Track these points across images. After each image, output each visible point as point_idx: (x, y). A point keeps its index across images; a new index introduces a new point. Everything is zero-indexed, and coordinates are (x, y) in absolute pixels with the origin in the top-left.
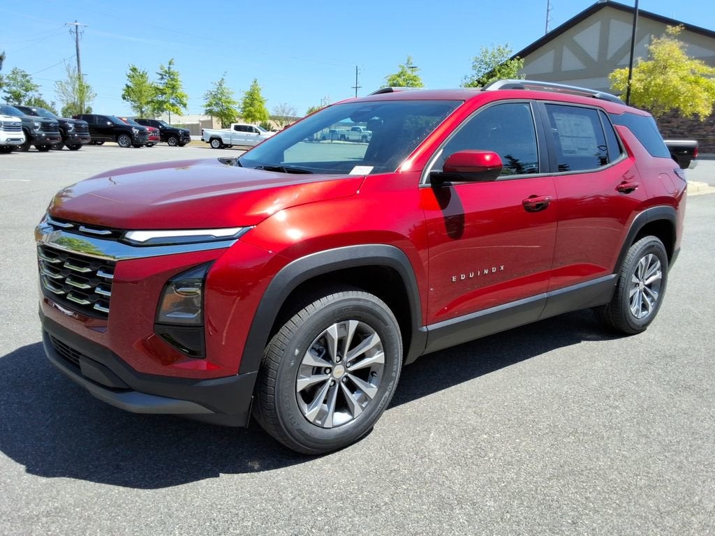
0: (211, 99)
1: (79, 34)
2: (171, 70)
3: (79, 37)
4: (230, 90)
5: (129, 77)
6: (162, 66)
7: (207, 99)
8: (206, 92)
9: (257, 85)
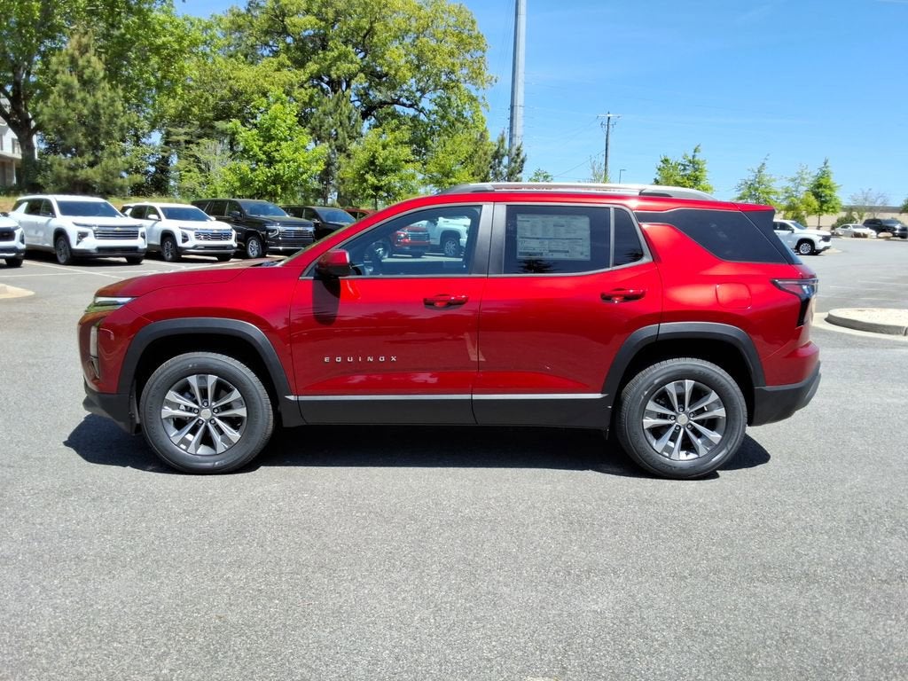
0: (745, 191)
1: (611, 127)
2: (696, 159)
3: (610, 131)
4: (773, 177)
5: (659, 169)
6: (686, 155)
7: (740, 190)
8: (740, 182)
9: (827, 167)
